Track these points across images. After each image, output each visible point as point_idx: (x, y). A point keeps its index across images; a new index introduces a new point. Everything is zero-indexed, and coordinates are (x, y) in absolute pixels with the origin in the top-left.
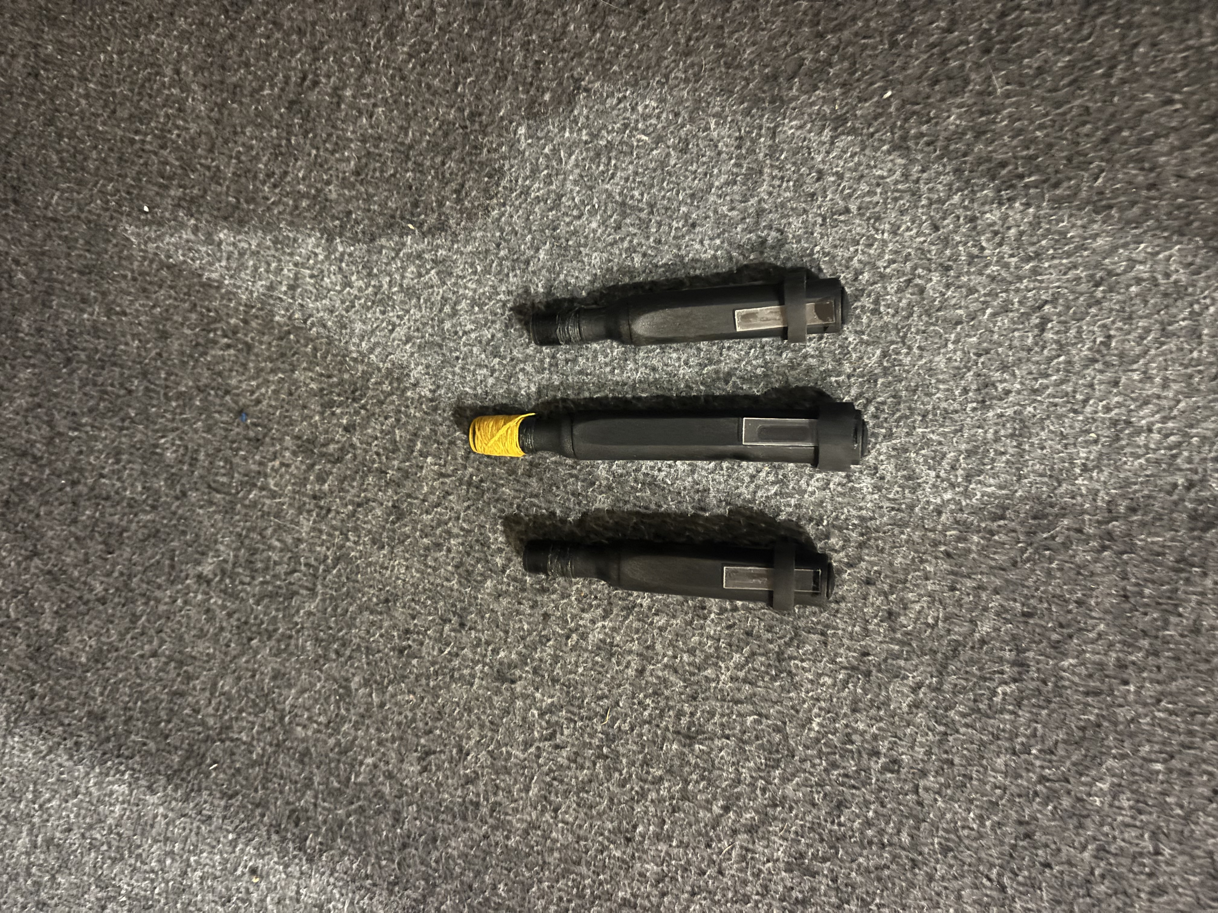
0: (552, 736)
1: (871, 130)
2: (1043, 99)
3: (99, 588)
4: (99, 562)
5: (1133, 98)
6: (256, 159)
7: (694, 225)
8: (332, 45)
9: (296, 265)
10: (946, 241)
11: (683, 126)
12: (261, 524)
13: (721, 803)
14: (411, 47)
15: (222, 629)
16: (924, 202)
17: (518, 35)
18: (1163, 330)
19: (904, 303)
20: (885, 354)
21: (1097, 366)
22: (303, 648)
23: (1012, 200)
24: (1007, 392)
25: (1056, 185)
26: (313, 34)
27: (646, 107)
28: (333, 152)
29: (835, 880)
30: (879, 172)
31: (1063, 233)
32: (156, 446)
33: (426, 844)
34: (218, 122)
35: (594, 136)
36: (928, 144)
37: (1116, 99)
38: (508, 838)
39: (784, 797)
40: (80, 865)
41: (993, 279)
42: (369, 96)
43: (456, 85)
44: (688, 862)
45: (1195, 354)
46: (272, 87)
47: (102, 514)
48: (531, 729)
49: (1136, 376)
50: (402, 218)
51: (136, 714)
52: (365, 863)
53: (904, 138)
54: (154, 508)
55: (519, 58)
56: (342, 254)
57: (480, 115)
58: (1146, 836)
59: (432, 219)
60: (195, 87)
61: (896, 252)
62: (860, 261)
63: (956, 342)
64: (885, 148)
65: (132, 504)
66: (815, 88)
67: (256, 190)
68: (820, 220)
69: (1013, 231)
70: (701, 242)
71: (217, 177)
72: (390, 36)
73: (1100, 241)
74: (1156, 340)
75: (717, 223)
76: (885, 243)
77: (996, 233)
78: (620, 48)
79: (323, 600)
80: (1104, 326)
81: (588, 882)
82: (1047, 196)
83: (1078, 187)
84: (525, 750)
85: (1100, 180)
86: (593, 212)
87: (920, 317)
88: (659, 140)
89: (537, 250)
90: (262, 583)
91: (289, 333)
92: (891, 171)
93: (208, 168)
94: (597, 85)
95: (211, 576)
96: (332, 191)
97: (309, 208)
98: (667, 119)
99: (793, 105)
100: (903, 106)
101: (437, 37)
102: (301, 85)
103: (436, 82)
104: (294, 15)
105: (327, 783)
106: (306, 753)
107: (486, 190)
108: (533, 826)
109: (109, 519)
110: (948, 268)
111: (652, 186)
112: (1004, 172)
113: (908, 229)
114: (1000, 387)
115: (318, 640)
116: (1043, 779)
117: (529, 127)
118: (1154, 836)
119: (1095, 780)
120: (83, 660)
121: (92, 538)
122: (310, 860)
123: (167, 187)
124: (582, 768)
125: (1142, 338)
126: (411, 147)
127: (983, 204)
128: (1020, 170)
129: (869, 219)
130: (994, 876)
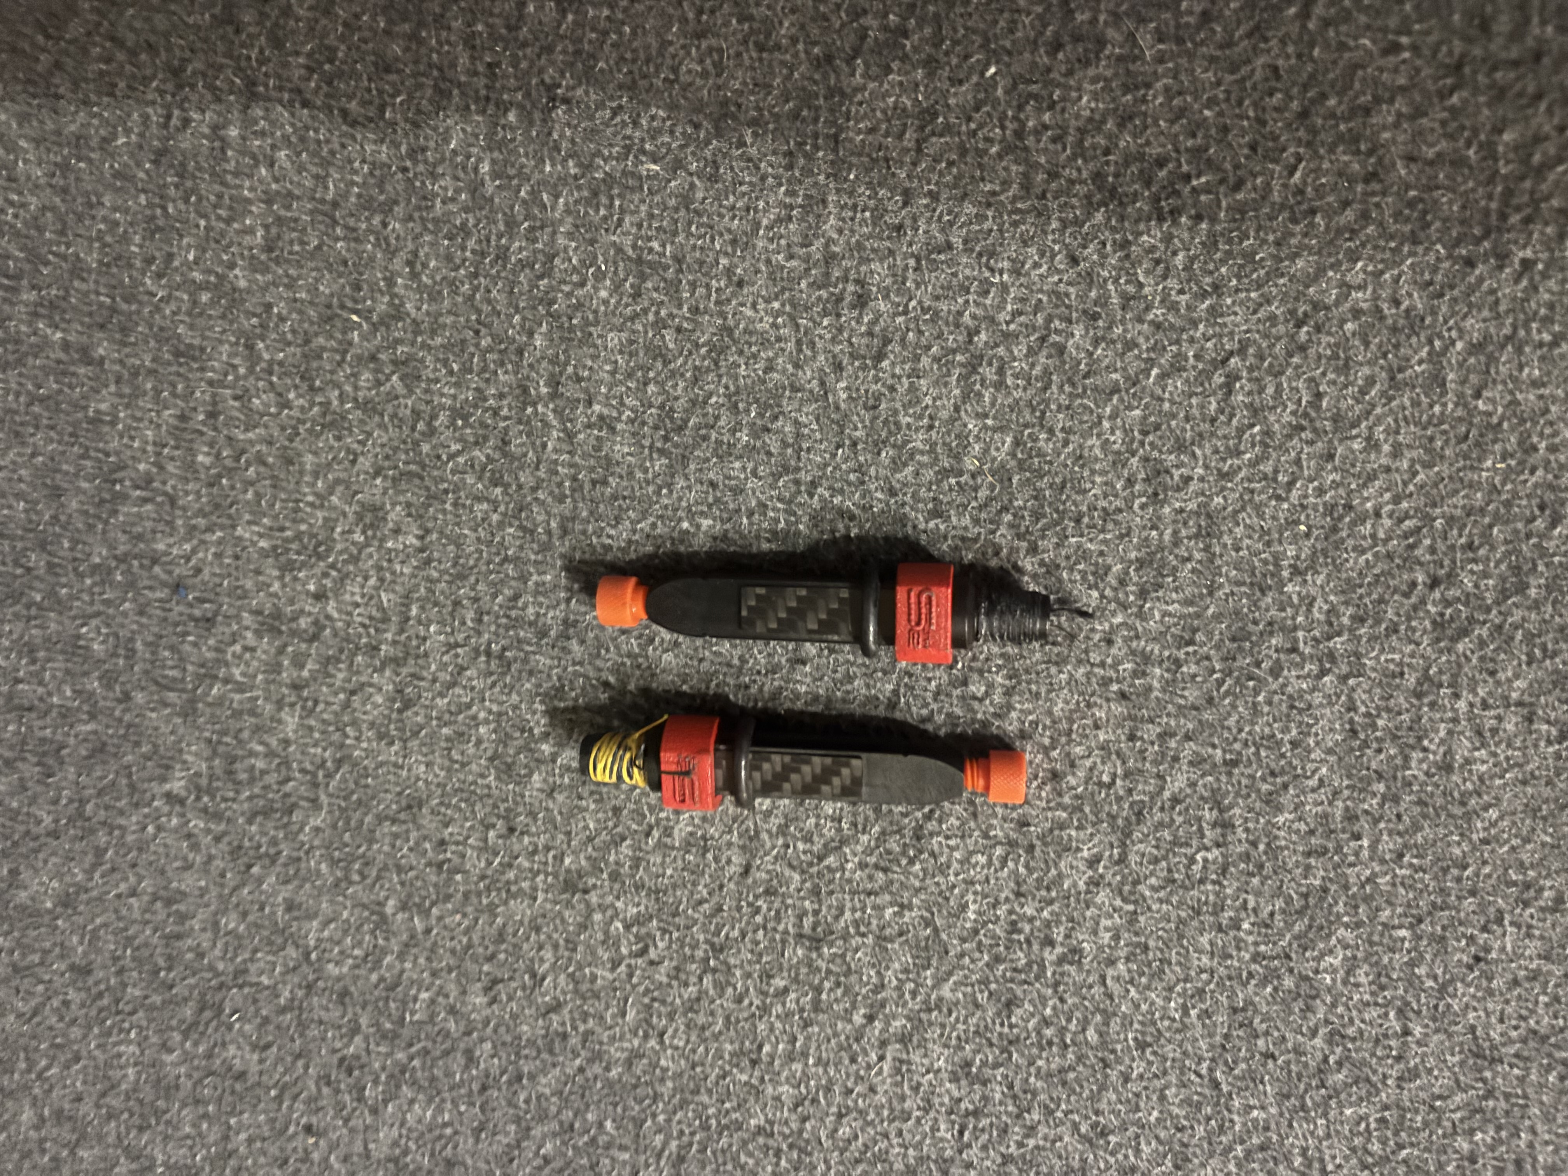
0: (644, 952)
1: (973, 126)
2: (1212, 60)
3: (48, 820)
4: (39, 789)
5: (1342, 47)
6: (125, 239)
7: (740, 284)
8: (198, 64)
9: (211, 383)
10: (1089, 277)
11: (708, 143)
12: (234, 724)
13: (862, 1011)
14: (309, 55)
15: (210, 858)
16: (1055, 225)
17: (457, 24)
18: (1392, 379)
19: (1037, 371)
20: (1017, 443)
21: (1307, 435)
22: (318, 872)
23: (1175, 213)
24: (1187, 480)
25: (1238, 186)
26: (169, 49)
27: (653, 118)
28: (228, 221)
29: (1011, 1087)
30: (988, 187)
31: (1249, 256)
32: (79, 637)
33: (510, 1083)
34: (65, 191)
35: (587, 167)
36: (1054, 140)
37: (1316, 52)
38: (607, 1069)
39: (940, 999)
40: (100, 1138)
41: (1157, 326)
42: (263, 134)
43: (382, 109)
44: (830, 1081)
45: (1437, 409)
46: (128, 132)
47: (30, 728)
48: (617, 945)
49: (1356, 446)
50: (343, 307)
51: (127, 962)
52: (440, 1110)
53: (1019, 134)
54: (92, 716)
55: (463, 60)
56: (271, 362)
57: (424, 150)
58: (1392, 1014)
59: (382, 305)
60: (23, 143)
61: (1023, 300)
62: (974, 317)
63: (1113, 417)
64: (994, 150)
65: (65, 713)
66: (888, 70)
67: (136, 283)
68: (912, 262)
69: (1181, 256)
70: (754, 306)
71: (78, 270)
72: (277, 43)
73: (1300, 263)
74: (1383, 394)
75: (772, 277)
76: (1004, 288)
77: (1157, 262)
78: (605, 33)
79: (330, 812)
80: (1312, 380)
81: (711, 1111)
82: (1224, 204)
83: (1268, 186)
84: (613, 969)
85: (1298, 175)
86: (600, 276)
87: (1061, 388)
88: (678, 165)
89: (531, 334)
90: (250, 798)
91: (220, 476)
92: (1006, 184)
93: (64, 257)
94: (579, 92)
95: (183, 793)
96: (240, 277)
97: (213, 303)
98: (684, 134)
99: (859, 97)
100: (1015, 85)
101: (342, 38)
102: (166, 126)
103: (353, 106)
104: (138, 24)
105: (377, 1025)
106: (344, 994)
107: (449, 258)
108: (635, 1055)
109: (40, 734)
110: (1095, 317)
111: (675, 233)
112: (1162, 174)
113: (1036, 265)
114: (1176, 474)
115: (334, 863)
116: (1256, 957)
117: (493, 162)
118: (1400, 1012)
119: (1322, 955)
120: (49, 905)
121: (24, 759)
122: (374, 1111)
123: (15, 290)
124: (686, 985)
125: (1363, 392)
126: (335, 204)
127: (1137, 221)
128: (1185, 168)
129: (980, 255)
130: (1204, 1072)
